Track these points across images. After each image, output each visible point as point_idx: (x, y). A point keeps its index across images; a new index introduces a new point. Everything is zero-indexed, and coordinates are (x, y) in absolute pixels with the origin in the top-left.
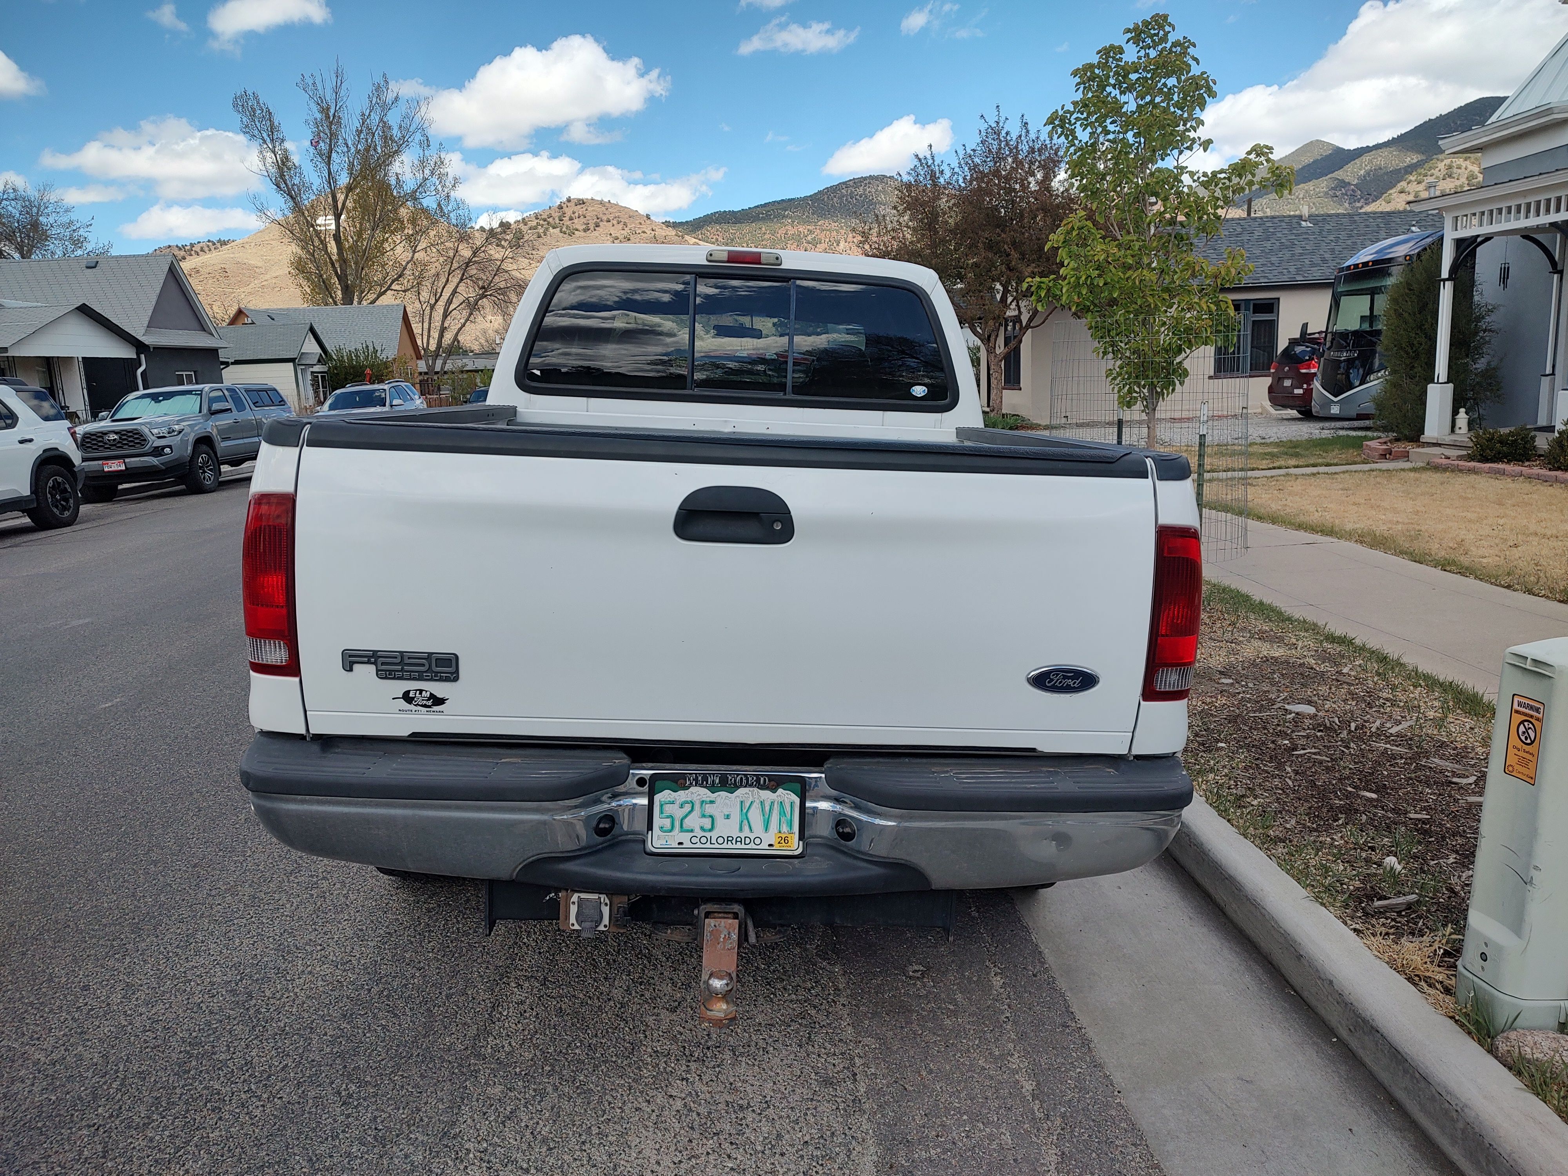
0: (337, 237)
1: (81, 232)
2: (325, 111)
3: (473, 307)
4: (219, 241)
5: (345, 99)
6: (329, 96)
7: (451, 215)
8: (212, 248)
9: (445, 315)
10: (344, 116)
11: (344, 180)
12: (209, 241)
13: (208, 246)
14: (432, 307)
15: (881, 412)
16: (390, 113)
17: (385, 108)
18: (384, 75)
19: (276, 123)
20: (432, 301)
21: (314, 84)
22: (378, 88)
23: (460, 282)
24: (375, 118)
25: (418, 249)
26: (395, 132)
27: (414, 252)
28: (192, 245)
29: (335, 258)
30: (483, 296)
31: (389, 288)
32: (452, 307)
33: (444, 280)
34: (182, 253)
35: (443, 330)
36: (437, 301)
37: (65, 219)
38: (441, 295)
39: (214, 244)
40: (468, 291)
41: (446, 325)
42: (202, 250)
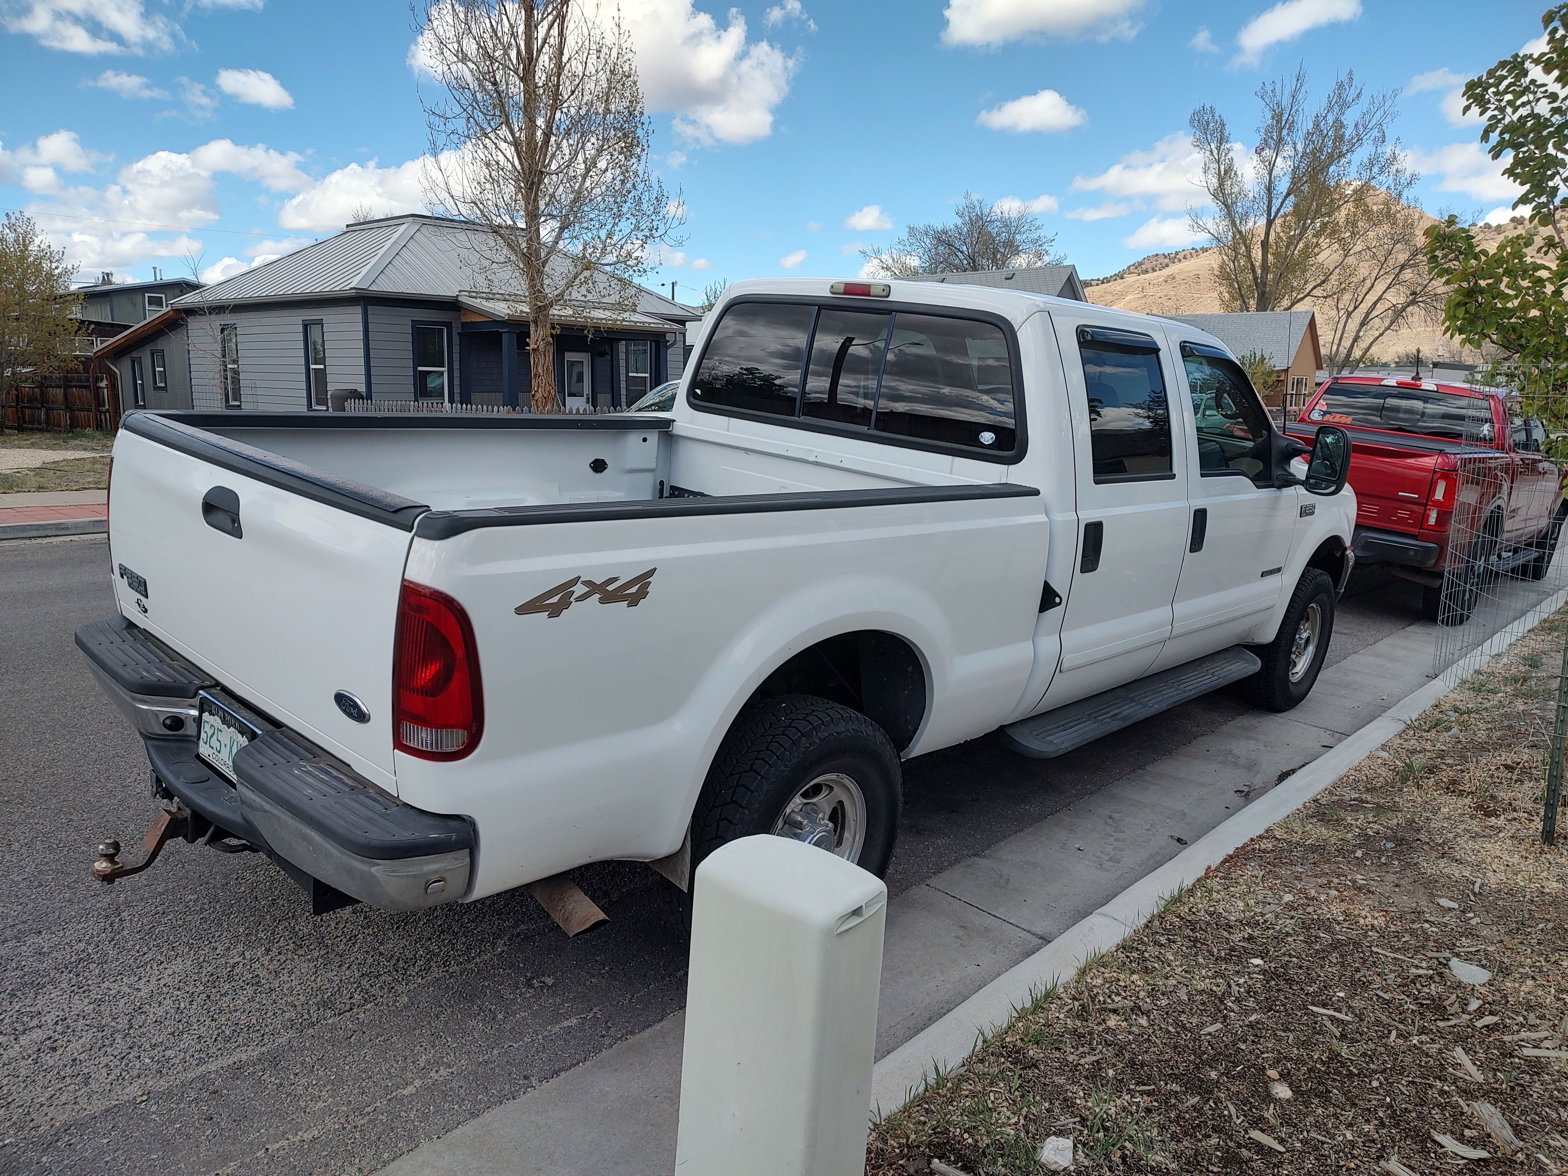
0: (1265, 244)
1: (1045, 247)
2: (1278, 117)
3: (1398, 314)
4: (1202, 249)
5: (1301, 102)
6: (1286, 101)
7: (1398, 215)
8: (1194, 255)
9: (1363, 324)
10: (1299, 119)
11: (1283, 186)
12: (1193, 249)
13: (1191, 254)
14: (1349, 314)
15: (950, 457)
16: (1348, 112)
17: (1344, 105)
18: (1351, 72)
19: (1226, 134)
20: (1351, 309)
21: (1273, 91)
22: (1341, 86)
23: (1388, 288)
24: (1331, 119)
25: (1352, 252)
26: (1349, 132)
27: (1346, 256)
28: (1177, 253)
29: (1257, 264)
30: (1413, 302)
31: (1308, 295)
32: (1374, 314)
33: (1369, 285)
34: (1167, 261)
35: (1356, 339)
36: (1356, 308)
37: (1035, 236)
38: (1362, 301)
39: (1197, 251)
40: (1396, 297)
41: (1361, 334)
42: (1185, 258)
